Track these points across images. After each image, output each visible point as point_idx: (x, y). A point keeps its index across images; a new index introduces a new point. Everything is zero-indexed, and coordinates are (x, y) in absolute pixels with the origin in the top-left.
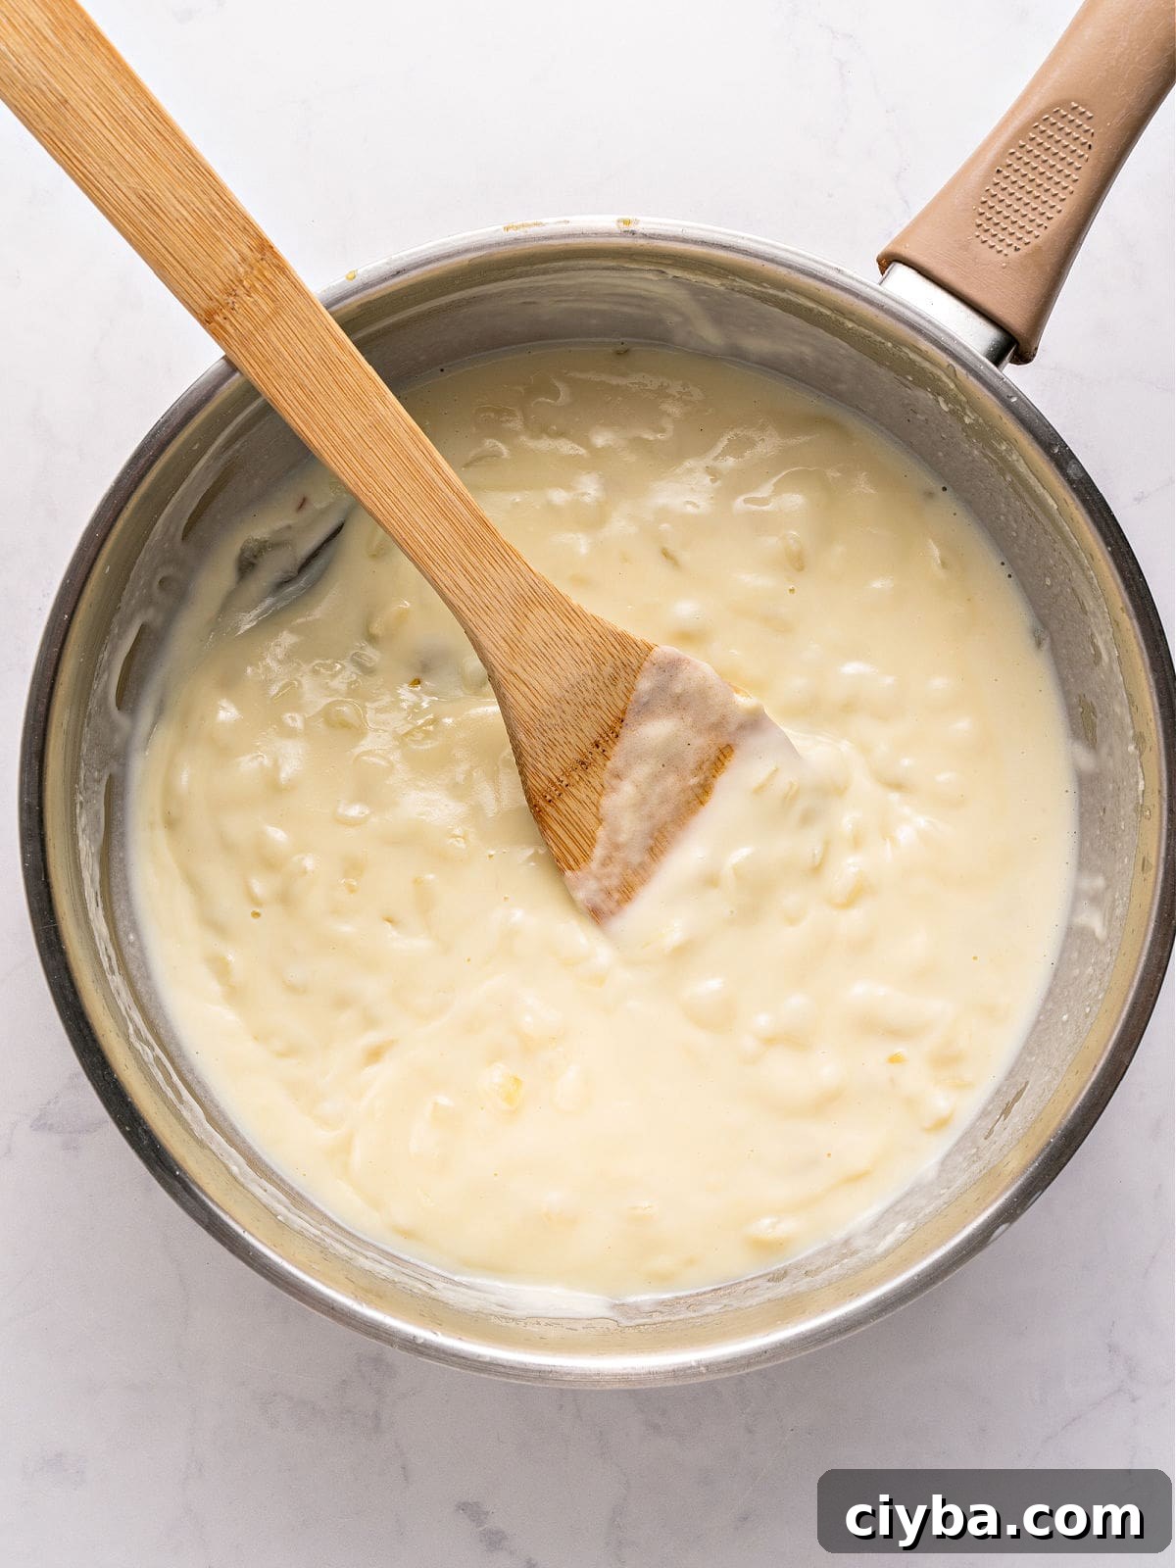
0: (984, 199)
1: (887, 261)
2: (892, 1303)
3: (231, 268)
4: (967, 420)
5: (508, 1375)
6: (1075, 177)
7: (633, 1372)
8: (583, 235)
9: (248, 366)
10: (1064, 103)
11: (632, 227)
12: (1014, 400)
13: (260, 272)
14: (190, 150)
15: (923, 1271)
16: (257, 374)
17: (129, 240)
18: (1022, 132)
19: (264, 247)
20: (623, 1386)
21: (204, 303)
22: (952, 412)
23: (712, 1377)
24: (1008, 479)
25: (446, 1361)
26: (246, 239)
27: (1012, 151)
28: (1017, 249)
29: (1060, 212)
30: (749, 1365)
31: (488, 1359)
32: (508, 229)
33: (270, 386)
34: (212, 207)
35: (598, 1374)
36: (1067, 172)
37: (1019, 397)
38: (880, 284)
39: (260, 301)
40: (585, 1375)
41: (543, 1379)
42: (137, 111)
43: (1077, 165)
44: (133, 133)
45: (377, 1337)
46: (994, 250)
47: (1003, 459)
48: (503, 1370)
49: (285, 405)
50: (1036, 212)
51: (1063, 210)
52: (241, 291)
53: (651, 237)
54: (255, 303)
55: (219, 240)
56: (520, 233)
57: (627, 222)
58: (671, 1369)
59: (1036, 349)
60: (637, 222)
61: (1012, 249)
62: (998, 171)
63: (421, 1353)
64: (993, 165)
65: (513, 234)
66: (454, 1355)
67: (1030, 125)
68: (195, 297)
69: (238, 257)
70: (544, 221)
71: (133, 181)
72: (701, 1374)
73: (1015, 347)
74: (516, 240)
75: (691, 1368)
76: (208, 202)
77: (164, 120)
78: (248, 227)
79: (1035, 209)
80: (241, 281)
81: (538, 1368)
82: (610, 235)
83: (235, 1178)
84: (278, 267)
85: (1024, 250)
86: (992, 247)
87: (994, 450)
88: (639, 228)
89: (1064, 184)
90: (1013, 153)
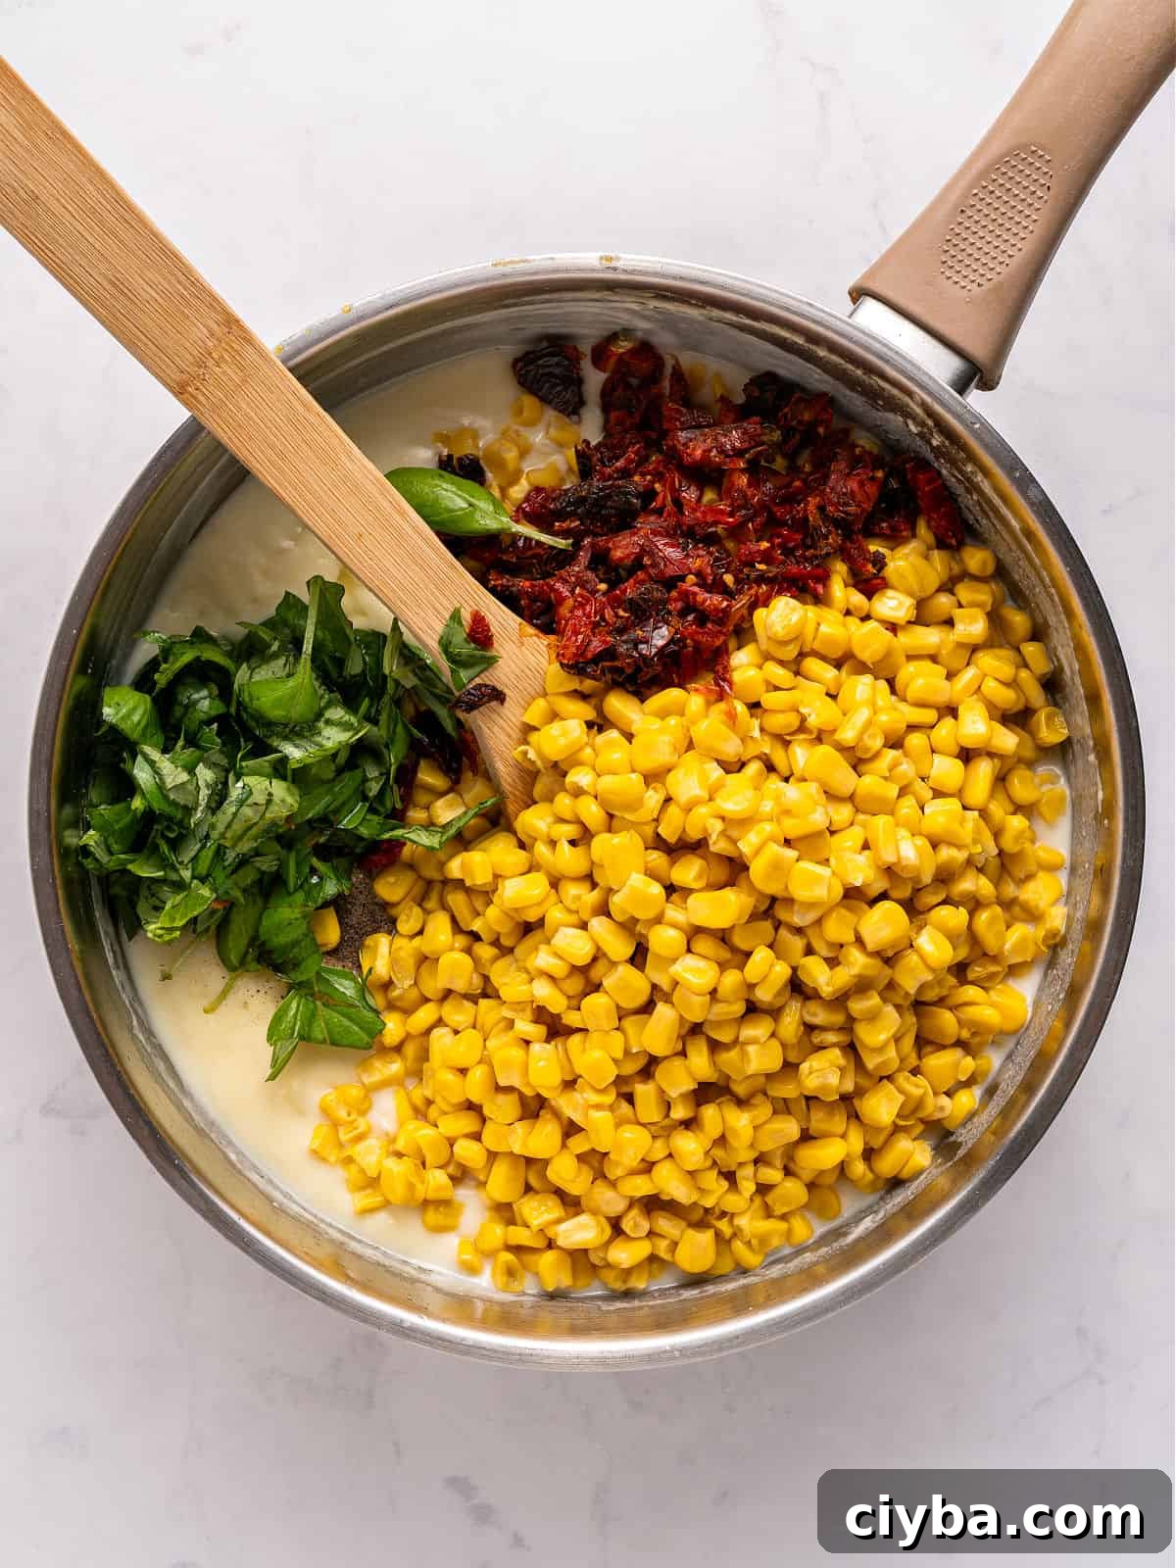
0: (948, 238)
1: (858, 294)
2: (859, 1291)
3: (201, 344)
4: (935, 443)
5: (491, 1358)
6: (1034, 217)
7: (610, 1355)
8: (567, 271)
9: (219, 429)
10: (1024, 147)
11: (614, 264)
12: (977, 426)
13: (227, 344)
14: (155, 236)
15: (887, 1261)
16: (229, 438)
17: (103, 323)
18: (983, 174)
19: (231, 322)
20: (600, 1369)
21: (177, 376)
22: (921, 435)
23: (686, 1361)
24: (975, 497)
25: (431, 1344)
26: (213, 314)
27: (975, 191)
28: (979, 285)
29: (1020, 250)
30: (721, 1349)
31: (471, 1343)
32: (495, 265)
33: (243, 449)
34: (180, 287)
35: (578, 1358)
36: (1027, 212)
37: (982, 424)
38: (850, 316)
39: (229, 371)
40: (564, 1358)
41: (523, 1362)
42: (104, 202)
43: (1037, 206)
44: (101, 223)
45: (365, 1321)
46: (958, 286)
47: (968, 479)
48: (485, 1352)
49: (258, 465)
50: (998, 250)
51: (1022, 249)
52: (210, 363)
53: (632, 272)
54: (224, 372)
55: (188, 318)
56: (508, 269)
57: (610, 259)
58: (645, 1352)
59: (1000, 377)
60: (618, 259)
61: (975, 285)
62: (962, 211)
63: (408, 1337)
64: (956, 207)
65: (501, 269)
66: (439, 1338)
67: (992, 167)
68: (168, 372)
69: (206, 332)
70: (531, 258)
71: (103, 268)
72: (675, 1358)
73: (978, 374)
74: (504, 275)
75: (665, 1351)
76: (174, 282)
77: (130, 208)
78: (214, 303)
79: (997, 247)
80: (210, 354)
81: (518, 1351)
82: (593, 270)
83: (233, 1166)
84: (244, 339)
85: (987, 286)
86: (956, 283)
87: (961, 471)
88: (619, 264)
89: (1024, 224)
90: (976, 194)
